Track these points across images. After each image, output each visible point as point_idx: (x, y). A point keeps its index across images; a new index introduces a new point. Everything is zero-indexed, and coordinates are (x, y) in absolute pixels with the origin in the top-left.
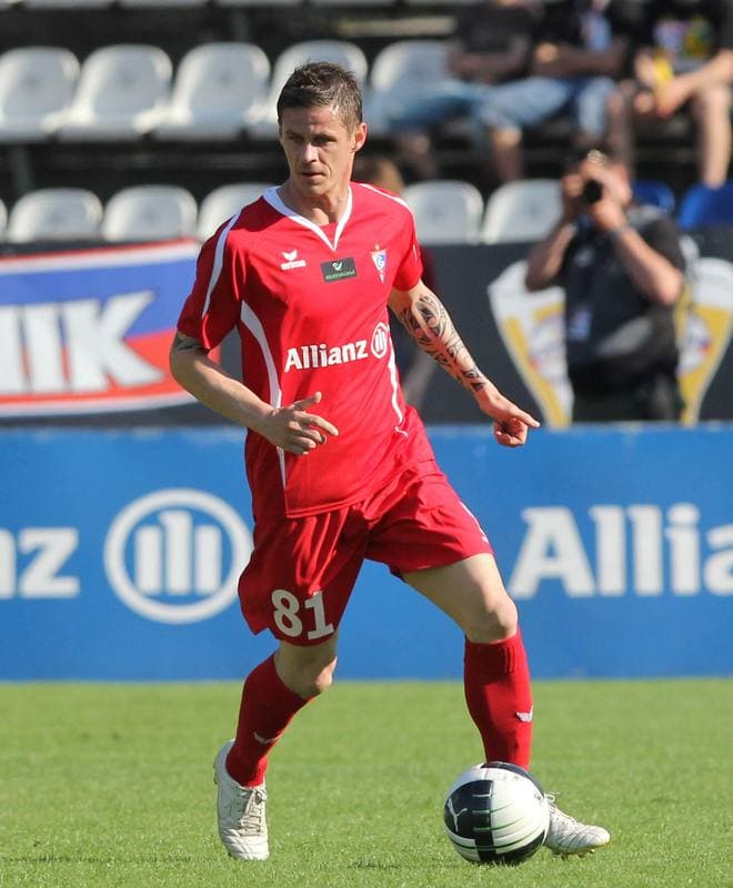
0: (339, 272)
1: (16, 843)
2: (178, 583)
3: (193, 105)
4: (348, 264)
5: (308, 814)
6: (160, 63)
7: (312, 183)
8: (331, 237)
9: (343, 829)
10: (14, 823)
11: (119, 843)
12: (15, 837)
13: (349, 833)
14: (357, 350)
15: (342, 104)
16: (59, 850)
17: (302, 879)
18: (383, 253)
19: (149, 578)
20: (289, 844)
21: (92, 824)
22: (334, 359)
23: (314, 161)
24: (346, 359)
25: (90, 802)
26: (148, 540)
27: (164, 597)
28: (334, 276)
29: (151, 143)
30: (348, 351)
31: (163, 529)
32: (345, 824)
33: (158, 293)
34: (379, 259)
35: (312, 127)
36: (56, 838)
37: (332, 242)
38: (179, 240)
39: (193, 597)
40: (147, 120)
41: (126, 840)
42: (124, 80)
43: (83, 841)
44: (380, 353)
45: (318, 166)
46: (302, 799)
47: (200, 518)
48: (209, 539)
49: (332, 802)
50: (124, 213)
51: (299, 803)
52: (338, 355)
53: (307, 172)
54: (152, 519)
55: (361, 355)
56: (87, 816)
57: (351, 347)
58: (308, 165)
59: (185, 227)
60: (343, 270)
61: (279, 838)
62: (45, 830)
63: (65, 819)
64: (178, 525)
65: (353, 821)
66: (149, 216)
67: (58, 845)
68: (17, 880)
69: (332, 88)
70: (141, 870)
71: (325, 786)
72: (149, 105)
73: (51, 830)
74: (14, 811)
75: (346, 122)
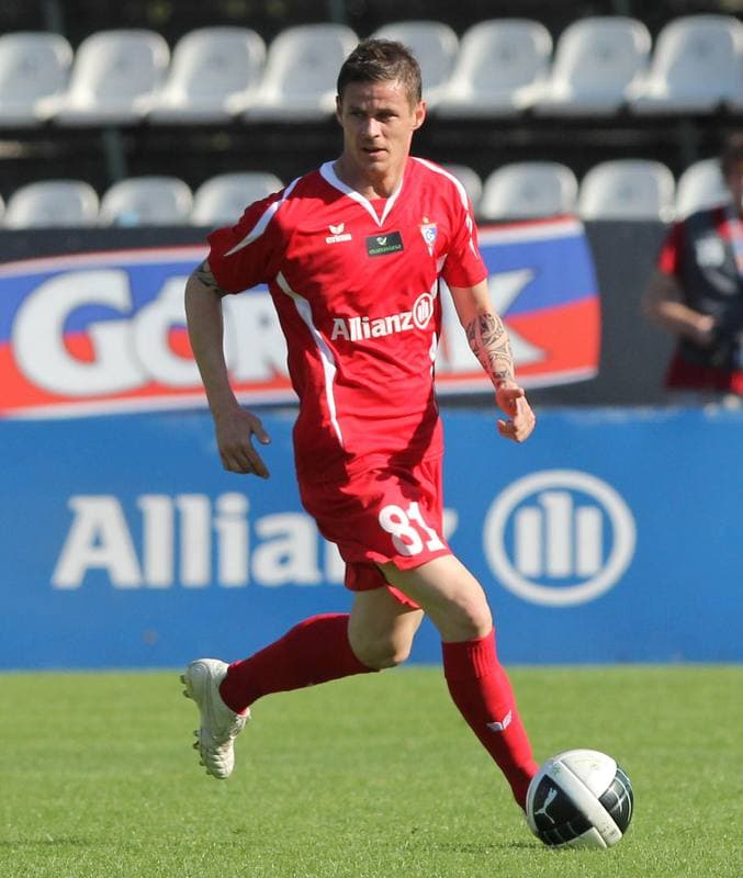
0: (382, 246)
1: (394, 829)
2: (559, 565)
3: (574, 80)
4: (394, 238)
5: (690, 800)
6: (540, 38)
7: (374, 160)
8: (379, 212)
9: (726, 815)
10: (392, 809)
11: (499, 830)
12: (393, 824)
13: (731, 819)
14: (401, 322)
15: (406, 80)
16: (436, 837)
17: (684, 866)
18: (434, 226)
19: (529, 561)
20: (671, 829)
21: (470, 811)
22: (379, 331)
23: (377, 136)
24: (390, 331)
25: (469, 788)
26: (528, 523)
27: (544, 580)
28: (379, 251)
29: (531, 119)
30: (393, 323)
31: (543, 511)
32: (728, 810)
33: (538, 270)
34: (429, 233)
35: (376, 102)
36: (435, 825)
37: (380, 217)
38: (558, 217)
39: (573, 580)
40: (527, 96)
41: (506, 827)
42: (503, 55)
43: (463, 828)
44: (422, 324)
45: (381, 142)
46: (684, 785)
47: (581, 500)
48: (589, 521)
49: (715, 787)
50: (504, 191)
51: (680, 790)
52: (382, 327)
53: (368, 147)
54: (532, 501)
55: (406, 327)
56: (467, 802)
57: (396, 318)
58: (370, 140)
59: (565, 204)
60: (387, 245)
61: (661, 825)
62: (424, 816)
63: (444, 805)
64: (559, 506)
65: (736, 807)
66: (528, 193)
67: (436, 832)
68: (394, 867)
69: (396, 65)
70: (521, 856)
71: (707, 772)
72: (528, 80)
73: (430, 817)
74: (392, 797)
75: (409, 98)
